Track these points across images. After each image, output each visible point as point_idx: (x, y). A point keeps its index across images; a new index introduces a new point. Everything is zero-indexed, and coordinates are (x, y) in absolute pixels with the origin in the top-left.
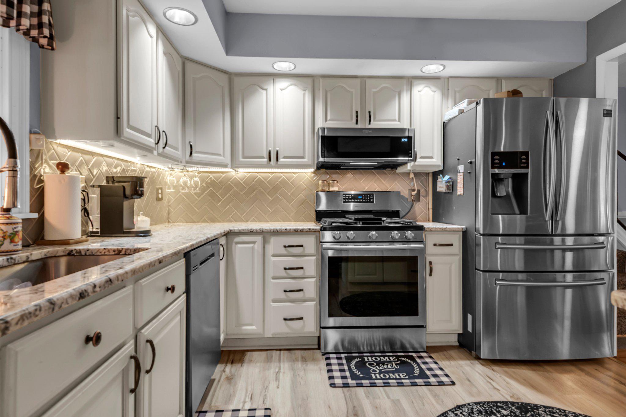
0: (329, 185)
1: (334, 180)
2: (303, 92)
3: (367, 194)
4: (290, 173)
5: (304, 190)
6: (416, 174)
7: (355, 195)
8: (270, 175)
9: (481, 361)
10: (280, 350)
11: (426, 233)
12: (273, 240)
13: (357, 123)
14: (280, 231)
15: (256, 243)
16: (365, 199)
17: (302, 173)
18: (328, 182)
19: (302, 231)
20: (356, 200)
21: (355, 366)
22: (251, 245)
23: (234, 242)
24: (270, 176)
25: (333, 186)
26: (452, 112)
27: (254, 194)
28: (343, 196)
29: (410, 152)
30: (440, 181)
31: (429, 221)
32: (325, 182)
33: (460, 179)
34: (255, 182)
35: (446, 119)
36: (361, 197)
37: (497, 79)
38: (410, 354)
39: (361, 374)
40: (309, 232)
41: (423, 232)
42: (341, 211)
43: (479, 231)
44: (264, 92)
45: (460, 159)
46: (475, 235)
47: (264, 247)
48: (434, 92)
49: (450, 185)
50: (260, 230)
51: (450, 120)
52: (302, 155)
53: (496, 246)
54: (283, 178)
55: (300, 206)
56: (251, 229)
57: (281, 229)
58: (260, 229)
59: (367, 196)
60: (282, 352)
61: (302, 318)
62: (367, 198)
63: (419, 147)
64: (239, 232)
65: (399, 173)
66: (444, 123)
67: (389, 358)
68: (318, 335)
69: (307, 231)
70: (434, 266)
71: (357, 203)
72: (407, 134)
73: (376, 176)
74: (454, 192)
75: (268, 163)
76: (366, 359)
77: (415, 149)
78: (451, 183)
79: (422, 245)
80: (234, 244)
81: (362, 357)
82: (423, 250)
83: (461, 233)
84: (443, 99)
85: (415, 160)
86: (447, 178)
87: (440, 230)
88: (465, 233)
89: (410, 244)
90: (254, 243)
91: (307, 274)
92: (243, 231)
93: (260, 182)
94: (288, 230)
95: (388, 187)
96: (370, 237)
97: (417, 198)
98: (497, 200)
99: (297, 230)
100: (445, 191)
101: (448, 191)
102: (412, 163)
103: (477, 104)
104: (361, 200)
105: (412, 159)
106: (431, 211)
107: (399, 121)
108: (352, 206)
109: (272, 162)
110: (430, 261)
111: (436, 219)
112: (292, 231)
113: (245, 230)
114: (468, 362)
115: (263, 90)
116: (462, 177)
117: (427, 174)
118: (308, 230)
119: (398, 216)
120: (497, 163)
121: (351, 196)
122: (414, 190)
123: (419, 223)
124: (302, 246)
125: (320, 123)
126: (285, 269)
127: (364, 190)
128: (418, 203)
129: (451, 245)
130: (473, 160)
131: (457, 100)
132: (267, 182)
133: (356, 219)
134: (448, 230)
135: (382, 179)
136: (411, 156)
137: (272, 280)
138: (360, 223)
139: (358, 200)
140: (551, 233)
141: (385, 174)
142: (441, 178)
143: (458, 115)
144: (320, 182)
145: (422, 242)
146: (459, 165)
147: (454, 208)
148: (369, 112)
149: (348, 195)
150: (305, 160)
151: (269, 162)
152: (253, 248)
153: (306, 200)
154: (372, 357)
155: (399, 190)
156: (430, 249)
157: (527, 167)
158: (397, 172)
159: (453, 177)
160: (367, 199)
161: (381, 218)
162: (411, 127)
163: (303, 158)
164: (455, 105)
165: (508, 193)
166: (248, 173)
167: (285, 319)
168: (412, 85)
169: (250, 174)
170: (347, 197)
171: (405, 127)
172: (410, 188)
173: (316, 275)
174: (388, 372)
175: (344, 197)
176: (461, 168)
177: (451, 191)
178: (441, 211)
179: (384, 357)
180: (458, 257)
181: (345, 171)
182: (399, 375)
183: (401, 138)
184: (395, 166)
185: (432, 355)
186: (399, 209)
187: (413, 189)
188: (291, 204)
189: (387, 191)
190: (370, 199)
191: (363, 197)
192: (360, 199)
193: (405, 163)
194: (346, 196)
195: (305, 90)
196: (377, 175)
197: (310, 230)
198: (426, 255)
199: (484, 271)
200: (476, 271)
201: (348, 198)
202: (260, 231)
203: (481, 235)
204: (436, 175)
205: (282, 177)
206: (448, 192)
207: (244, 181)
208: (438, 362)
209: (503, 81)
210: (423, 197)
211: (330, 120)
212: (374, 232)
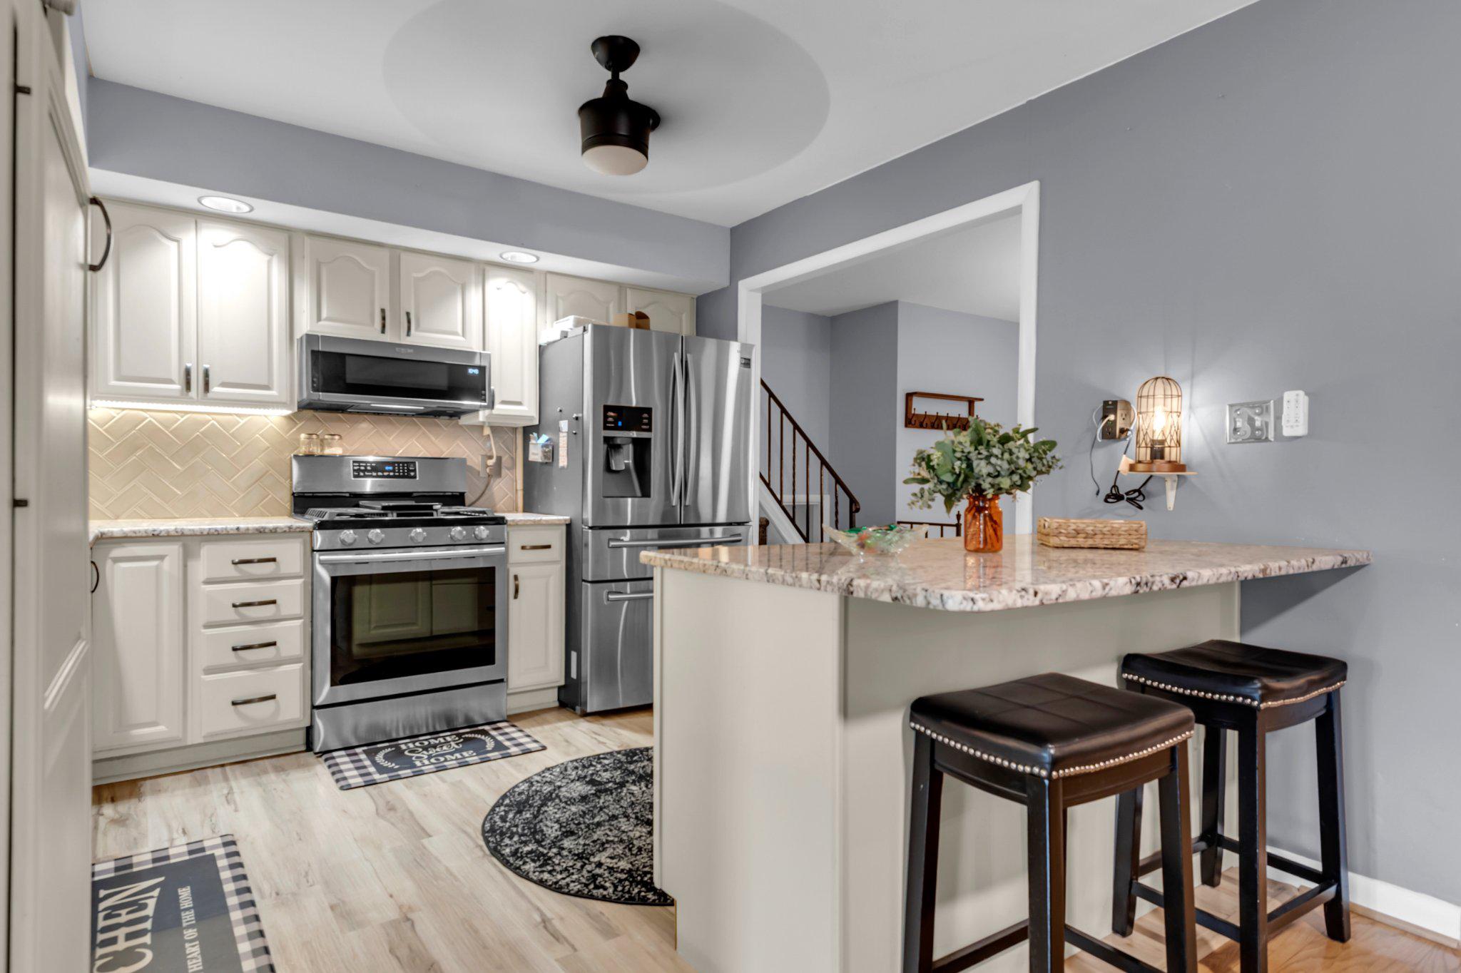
0: (322, 443)
1: (333, 433)
2: (266, 258)
3: (403, 463)
4: (230, 414)
5: (264, 451)
6: (494, 429)
7: (377, 463)
8: (179, 417)
9: (588, 718)
10: (223, 766)
11: (510, 529)
12: (206, 550)
13: (383, 331)
14: (224, 532)
15: (167, 560)
16: (399, 472)
17: (260, 416)
18: (321, 437)
19: (273, 531)
20: (380, 474)
21: (384, 758)
22: (154, 563)
23: (111, 558)
24: (179, 420)
25: (330, 446)
26: (550, 333)
27: (134, 457)
28: (354, 466)
29: (483, 392)
30: (533, 444)
31: (516, 510)
32: (314, 436)
33: (563, 441)
34: (139, 430)
35: (543, 341)
36: (391, 468)
37: (621, 287)
38: (480, 728)
39: (396, 765)
40: (290, 532)
41: (504, 528)
42: (348, 495)
43: (587, 522)
44: (173, 245)
45: (563, 409)
46: (583, 528)
47: (185, 566)
48: (524, 293)
49: (549, 451)
50: (177, 532)
51: (549, 344)
52: (266, 383)
53: (609, 543)
54: (213, 424)
55: (255, 483)
56: (154, 531)
57: (226, 529)
58: (176, 529)
59: (403, 466)
60: (228, 768)
61: (273, 697)
62: (403, 469)
63: (497, 383)
64: (123, 535)
65: (465, 425)
66: (540, 346)
67: (445, 739)
68: (308, 724)
69: (285, 531)
70: (521, 583)
71: (380, 479)
72: (477, 362)
73: (420, 428)
74: (555, 464)
75: (182, 394)
76: (403, 747)
77: (492, 387)
78: (551, 448)
79: (502, 549)
80: (109, 563)
81: (398, 747)
82: (504, 557)
83: (564, 528)
84: (538, 307)
85: (492, 405)
86: (544, 438)
87: (532, 523)
88: (569, 526)
89: (483, 548)
90: (161, 558)
91: (285, 612)
92: (134, 535)
93: (152, 432)
94: (242, 531)
95: (444, 449)
96: (412, 538)
97: (497, 470)
98: (614, 476)
99: (262, 530)
100: (540, 460)
101: (546, 461)
102: (487, 412)
103: (585, 330)
104: (392, 474)
105: (486, 404)
106: (520, 494)
107: (463, 336)
108: (368, 485)
109: (193, 393)
110: (516, 574)
111: (528, 508)
112: (250, 532)
113: (140, 532)
114: (570, 722)
115: (169, 241)
116: (565, 439)
117: (515, 430)
118: (287, 529)
119: (463, 504)
120: (611, 423)
121: (371, 466)
122: (491, 457)
123: (497, 515)
124: (274, 560)
125: (305, 325)
126: (234, 606)
127: (396, 455)
128: (498, 480)
129: (549, 547)
130: (580, 415)
131: (561, 313)
132: (171, 432)
133: (384, 508)
134: (544, 523)
135: (431, 436)
136: (485, 400)
137: (203, 631)
138: (392, 513)
139: (386, 474)
140: (679, 523)
141: (438, 425)
142: (534, 439)
143: (559, 340)
144: (303, 436)
145: (503, 543)
146: (561, 419)
147: (555, 488)
148: (408, 314)
149: (364, 464)
150: (273, 393)
151: (185, 392)
152: (158, 570)
153: (267, 472)
154: (414, 743)
155: (464, 457)
156: (516, 555)
157: (650, 430)
158: (460, 424)
159: (553, 437)
160: (404, 472)
161: (432, 506)
162: (484, 349)
163: (267, 388)
164: (557, 319)
165: (627, 465)
166: (118, 411)
167: (234, 704)
168: (486, 276)
169: (125, 412)
170: (362, 468)
171: (475, 350)
172: (484, 453)
173: (303, 613)
174: (442, 755)
175: (356, 468)
176: (564, 425)
177: (551, 461)
178: (536, 493)
179: (436, 739)
180: (559, 566)
181: (356, 416)
182: (462, 755)
183: (467, 367)
184: (456, 414)
185: (516, 724)
186: (463, 491)
187: (489, 454)
188: (232, 480)
189: (442, 457)
190: (409, 471)
191: (394, 467)
192: (389, 471)
193: (474, 411)
194: (359, 466)
195: (272, 255)
196: (423, 428)
197: (291, 530)
198: (509, 566)
199: (592, 582)
200: (583, 583)
201: (362, 470)
202: (176, 534)
203: (591, 528)
204: (528, 431)
205: (210, 423)
206: (546, 463)
207: (110, 427)
208: (524, 729)
209: (629, 292)
210: (508, 469)
211: (328, 319)
212: (419, 530)
